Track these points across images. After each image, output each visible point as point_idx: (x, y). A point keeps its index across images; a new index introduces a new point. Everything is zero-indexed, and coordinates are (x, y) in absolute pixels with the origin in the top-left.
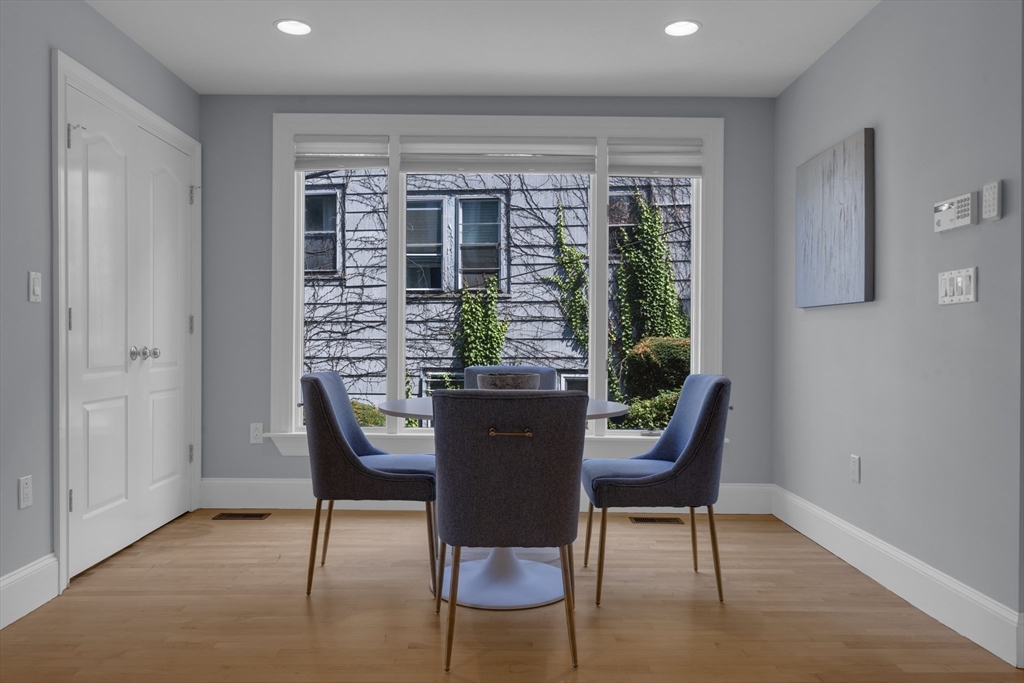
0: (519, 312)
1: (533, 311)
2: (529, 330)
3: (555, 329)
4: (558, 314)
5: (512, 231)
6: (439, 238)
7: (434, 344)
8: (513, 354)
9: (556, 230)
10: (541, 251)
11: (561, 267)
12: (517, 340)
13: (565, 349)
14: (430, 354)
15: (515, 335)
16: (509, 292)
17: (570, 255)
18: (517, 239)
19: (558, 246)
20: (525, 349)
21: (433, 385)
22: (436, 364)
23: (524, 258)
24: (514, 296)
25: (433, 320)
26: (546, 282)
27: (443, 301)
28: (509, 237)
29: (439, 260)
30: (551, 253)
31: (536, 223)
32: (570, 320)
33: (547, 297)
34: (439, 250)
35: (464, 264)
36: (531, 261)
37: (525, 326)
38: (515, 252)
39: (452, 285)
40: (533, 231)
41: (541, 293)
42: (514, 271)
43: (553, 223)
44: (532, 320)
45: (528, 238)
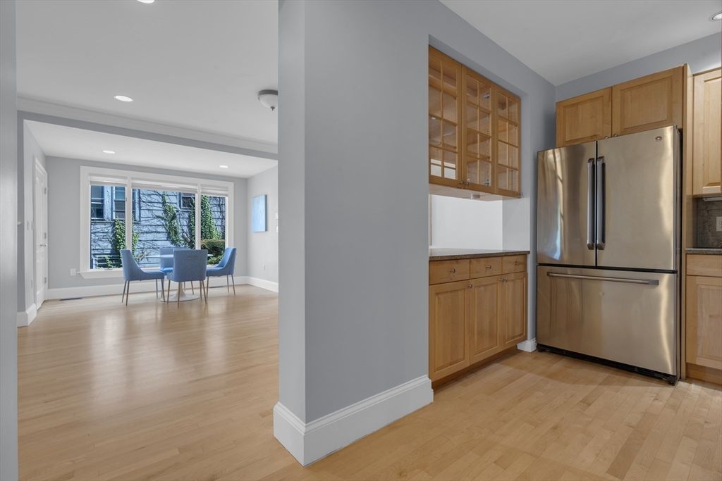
0: (145, 229)
1: (152, 229)
2: (150, 237)
3: (164, 236)
4: (164, 230)
5: (141, 195)
6: (103, 196)
7: (100, 243)
8: (142, 246)
9: (163, 196)
10: (156, 205)
11: (165, 211)
12: (144, 241)
13: (168, 244)
14: (97, 248)
15: (143, 239)
16: (140, 220)
17: (169, 207)
18: (144, 199)
19: (164, 203)
20: (148, 245)
21: (99, 261)
22: (102, 252)
23: (148, 207)
24: (142, 223)
25: (99, 232)
26: (158, 217)
27: (105, 223)
28: (140, 197)
29: (102, 205)
30: (161, 205)
31: (154, 193)
32: (169, 233)
33: (159, 223)
34: (102, 201)
35: (116, 208)
36: (151, 208)
37: (148, 235)
38: (143, 204)
39: (110, 217)
40: (152, 196)
41: (156, 222)
42: (143, 213)
43: (161, 194)
44: (152, 232)
45: (149, 199)
